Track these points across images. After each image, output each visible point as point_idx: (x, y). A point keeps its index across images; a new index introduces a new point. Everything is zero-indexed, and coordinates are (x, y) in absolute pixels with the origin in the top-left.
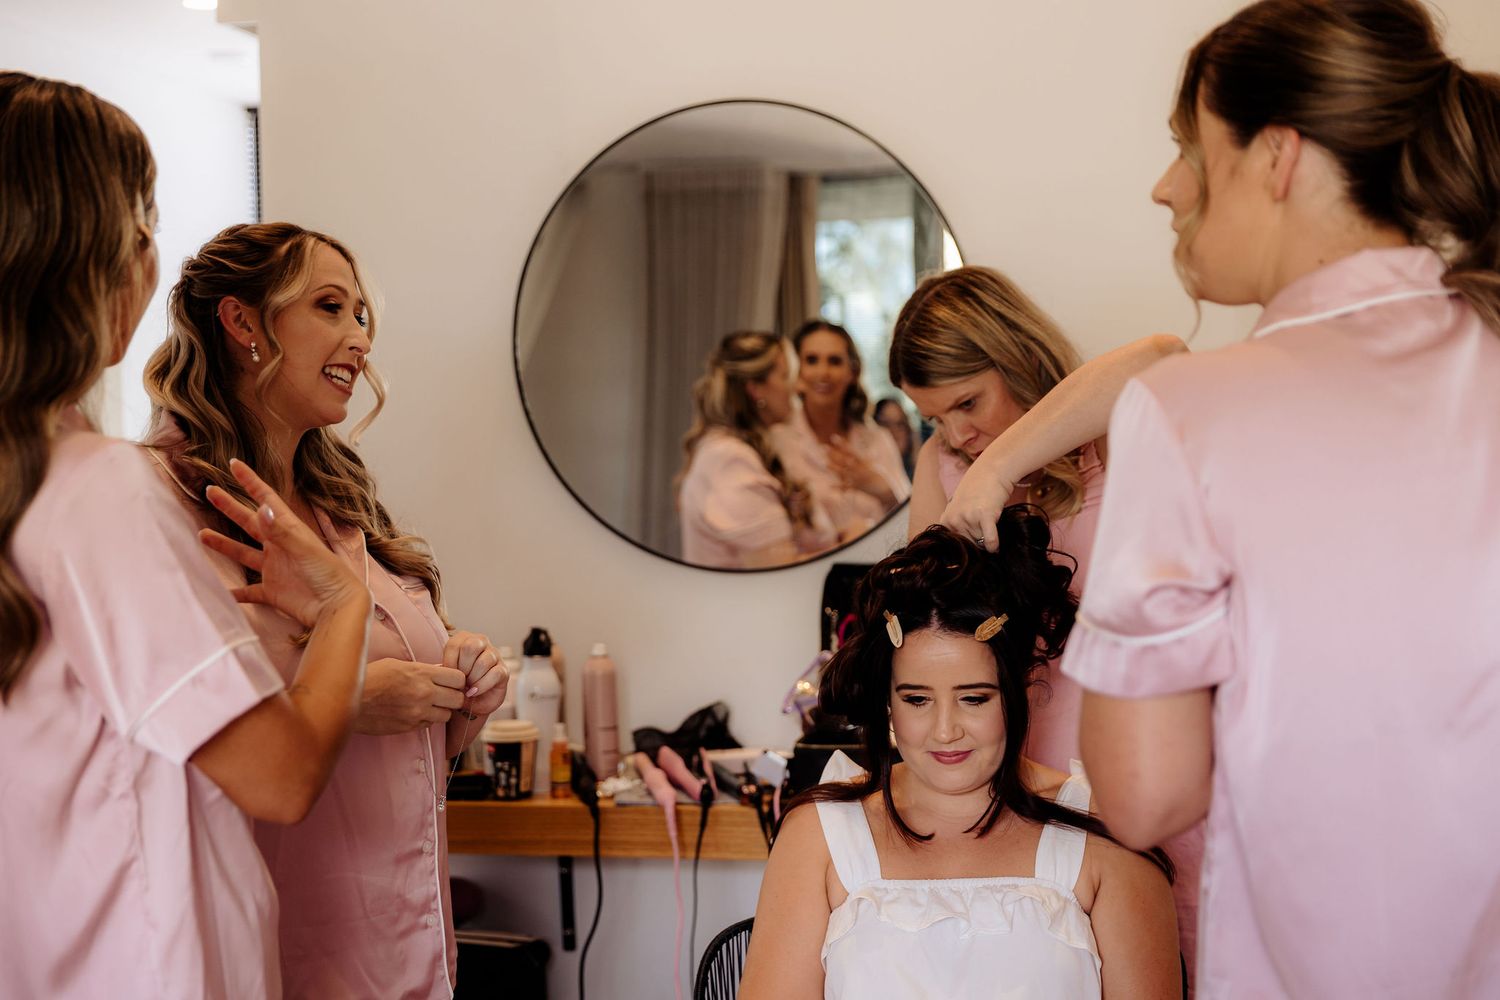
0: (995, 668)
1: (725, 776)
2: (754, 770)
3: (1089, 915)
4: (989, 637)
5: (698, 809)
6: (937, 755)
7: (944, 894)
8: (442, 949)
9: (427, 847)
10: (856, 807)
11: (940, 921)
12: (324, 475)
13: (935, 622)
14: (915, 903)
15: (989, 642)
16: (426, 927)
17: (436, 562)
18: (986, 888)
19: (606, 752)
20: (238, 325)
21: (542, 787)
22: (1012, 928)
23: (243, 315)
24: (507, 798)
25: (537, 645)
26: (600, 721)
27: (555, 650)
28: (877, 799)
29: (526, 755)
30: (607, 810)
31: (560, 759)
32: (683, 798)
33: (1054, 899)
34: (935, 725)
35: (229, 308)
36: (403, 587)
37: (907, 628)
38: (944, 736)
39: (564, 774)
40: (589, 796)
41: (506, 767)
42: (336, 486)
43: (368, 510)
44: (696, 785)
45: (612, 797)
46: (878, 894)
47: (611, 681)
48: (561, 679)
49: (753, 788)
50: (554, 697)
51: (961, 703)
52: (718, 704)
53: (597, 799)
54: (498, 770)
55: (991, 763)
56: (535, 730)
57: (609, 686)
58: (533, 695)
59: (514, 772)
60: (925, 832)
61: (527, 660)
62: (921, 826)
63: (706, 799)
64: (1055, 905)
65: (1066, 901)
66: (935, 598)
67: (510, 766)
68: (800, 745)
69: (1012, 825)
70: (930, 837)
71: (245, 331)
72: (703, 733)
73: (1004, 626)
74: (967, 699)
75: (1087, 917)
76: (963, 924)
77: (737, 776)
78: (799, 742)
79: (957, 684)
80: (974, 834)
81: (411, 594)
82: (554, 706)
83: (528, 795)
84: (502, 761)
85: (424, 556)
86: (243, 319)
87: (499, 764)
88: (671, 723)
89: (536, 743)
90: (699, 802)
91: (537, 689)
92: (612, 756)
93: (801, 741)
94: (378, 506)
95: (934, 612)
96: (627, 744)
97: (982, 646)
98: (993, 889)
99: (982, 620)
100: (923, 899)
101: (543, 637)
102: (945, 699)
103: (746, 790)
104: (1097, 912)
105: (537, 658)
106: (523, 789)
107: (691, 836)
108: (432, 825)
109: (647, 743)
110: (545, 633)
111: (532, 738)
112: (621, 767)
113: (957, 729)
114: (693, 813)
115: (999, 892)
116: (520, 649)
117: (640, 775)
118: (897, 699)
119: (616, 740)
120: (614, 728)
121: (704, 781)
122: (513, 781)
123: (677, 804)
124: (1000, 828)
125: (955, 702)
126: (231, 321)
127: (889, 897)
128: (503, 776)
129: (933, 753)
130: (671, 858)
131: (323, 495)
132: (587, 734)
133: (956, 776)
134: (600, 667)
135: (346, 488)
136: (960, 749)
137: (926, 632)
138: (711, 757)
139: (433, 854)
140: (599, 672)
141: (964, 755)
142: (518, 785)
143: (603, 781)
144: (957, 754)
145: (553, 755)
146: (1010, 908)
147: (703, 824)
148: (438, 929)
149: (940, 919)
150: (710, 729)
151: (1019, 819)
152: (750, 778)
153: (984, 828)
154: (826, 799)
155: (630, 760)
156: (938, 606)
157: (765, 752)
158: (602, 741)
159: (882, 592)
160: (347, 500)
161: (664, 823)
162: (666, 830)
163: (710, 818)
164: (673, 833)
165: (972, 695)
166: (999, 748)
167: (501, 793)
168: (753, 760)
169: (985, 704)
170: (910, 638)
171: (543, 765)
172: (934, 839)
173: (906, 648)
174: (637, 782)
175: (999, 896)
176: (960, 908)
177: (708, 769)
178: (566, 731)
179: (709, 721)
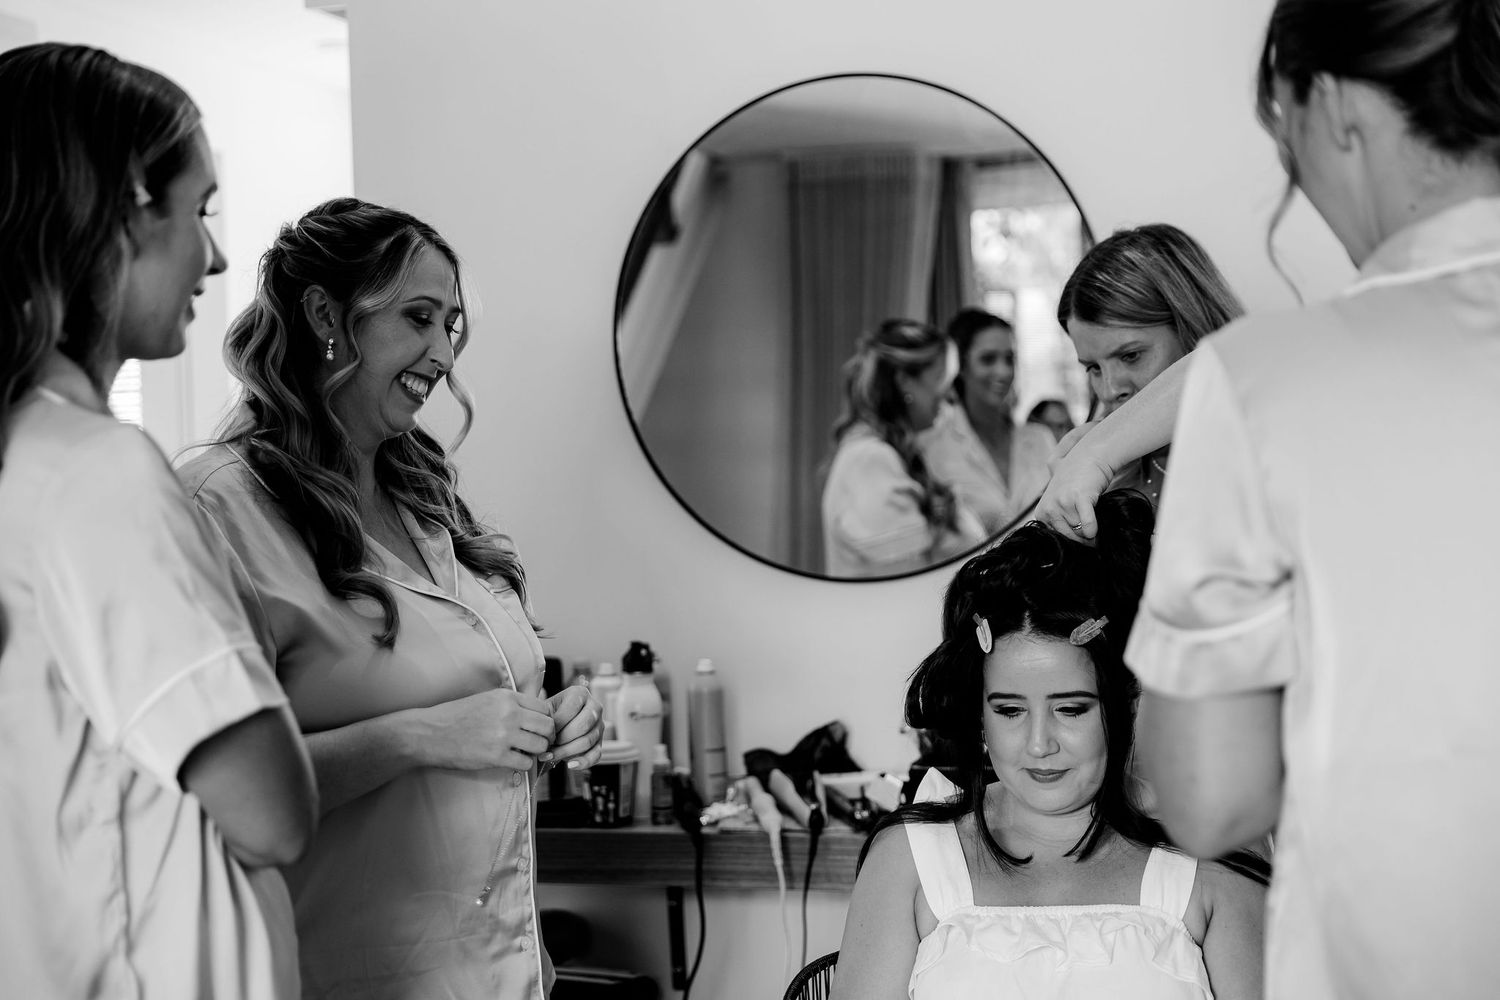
0: (1094, 675)
1: (839, 800)
2: (869, 794)
3: (1201, 947)
4: (1086, 641)
5: (807, 836)
6: (1033, 773)
7: (1040, 922)
8: (537, 973)
9: (522, 865)
10: (948, 829)
11: (1036, 949)
12: (402, 465)
13: (1027, 625)
14: (1009, 931)
15: (1084, 646)
16: (521, 949)
17: (521, 559)
18: (1086, 915)
19: (714, 776)
20: (320, 316)
21: (644, 812)
22: (1112, 959)
23: (328, 307)
24: (605, 824)
25: (638, 660)
26: (708, 742)
27: (656, 666)
28: (970, 820)
29: (625, 779)
30: (708, 837)
31: (661, 783)
32: (791, 825)
33: (1159, 928)
34: (1029, 738)
35: (315, 297)
36: (492, 591)
37: (997, 633)
38: (1038, 750)
39: (666, 799)
40: (691, 822)
41: (604, 791)
42: (413, 478)
43: (448, 504)
44: (804, 810)
45: (715, 823)
46: (968, 921)
47: (718, 698)
48: (665, 697)
49: (866, 814)
50: (655, 716)
51: (1057, 714)
52: (834, 723)
53: (700, 825)
54: (595, 795)
55: (1092, 782)
56: (634, 752)
57: (717, 702)
58: (633, 714)
59: (612, 798)
60: (1024, 856)
61: (626, 677)
62: (1018, 848)
63: (816, 823)
64: (1160, 933)
65: (1174, 931)
66: (1026, 599)
67: (608, 791)
68: (916, 767)
69: (1117, 847)
70: (1028, 860)
71: (325, 324)
72: (818, 754)
73: (1103, 629)
74: (1063, 710)
75: (1197, 949)
76: (1060, 954)
77: (853, 802)
78: (915, 764)
79: (1052, 693)
80: (1074, 858)
81: (500, 597)
82: (656, 724)
83: (629, 821)
84: (599, 785)
85: (507, 553)
86: (326, 310)
87: (596, 788)
88: (784, 745)
89: (636, 765)
90: (808, 829)
91: (638, 708)
92: (720, 780)
93: (916, 763)
94: (458, 500)
95: (1027, 614)
96: (739, 767)
97: (1078, 650)
98: (1091, 917)
99: (1079, 623)
100: (1017, 928)
101: (643, 652)
102: (1038, 708)
103: (858, 816)
104: (1211, 942)
105: (638, 674)
106: (622, 814)
107: (799, 866)
108: (527, 841)
109: (759, 767)
110: (646, 647)
111: (632, 760)
112: (731, 791)
113: (1052, 743)
114: (801, 840)
115: (1099, 920)
116: (619, 665)
117: (748, 799)
118: (989, 711)
119: (725, 762)
120: (722, 750)
121: (814, 806)
122: (611, 806)
123: (783, 831)
124: (1103, 852)
125: (1050, 712)
126: (314, 311)
127: (981, 925)
128: (600, 800)
129: (1028, 770)
130: (777, 888)
131: (403, 489)
132: (692, 756)
133: (1054, 795)
134: (706, 685)
135: (425, 479)
136: (1056, 767)
137: (1017, 635)
138: (823, 781)
139: (527, 872)
140: (705, 690)
141: (1059, 774)
142: (616, 809)
143: (709, 806)
144: (1051, 772)
145: (654, 778)
146: (1110, 938)
147: (813, 853)
148: (533, 952)
149: (1036, 947)
150: (825, 750)
151: (1125, 842)
152: (865, 802)
153: (1085, 851)
154: (917, 820)
155: (741, 784)
156: (1029, 608)
157: (883, 775)
158: (709, 764)
159: (970, 593)
160: (427, 493)
161: (769, 850)
162: (772, 859)
163: (820, 847)
164: (779, 862)
165: (1069, 705)
166: (1098, 766)
167: (598, 819)
168: (869, 784)
169: (1083, 716)
170: (1001, 643)
171: (644, 789)
172: (1031, 864)
173: (997, 654)
174: (743, 807)
175: (1098, 924)
176: (1056, 937)
177: (820, 794)
178: (670, 753)
179: (825, 742)
